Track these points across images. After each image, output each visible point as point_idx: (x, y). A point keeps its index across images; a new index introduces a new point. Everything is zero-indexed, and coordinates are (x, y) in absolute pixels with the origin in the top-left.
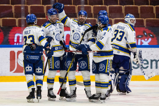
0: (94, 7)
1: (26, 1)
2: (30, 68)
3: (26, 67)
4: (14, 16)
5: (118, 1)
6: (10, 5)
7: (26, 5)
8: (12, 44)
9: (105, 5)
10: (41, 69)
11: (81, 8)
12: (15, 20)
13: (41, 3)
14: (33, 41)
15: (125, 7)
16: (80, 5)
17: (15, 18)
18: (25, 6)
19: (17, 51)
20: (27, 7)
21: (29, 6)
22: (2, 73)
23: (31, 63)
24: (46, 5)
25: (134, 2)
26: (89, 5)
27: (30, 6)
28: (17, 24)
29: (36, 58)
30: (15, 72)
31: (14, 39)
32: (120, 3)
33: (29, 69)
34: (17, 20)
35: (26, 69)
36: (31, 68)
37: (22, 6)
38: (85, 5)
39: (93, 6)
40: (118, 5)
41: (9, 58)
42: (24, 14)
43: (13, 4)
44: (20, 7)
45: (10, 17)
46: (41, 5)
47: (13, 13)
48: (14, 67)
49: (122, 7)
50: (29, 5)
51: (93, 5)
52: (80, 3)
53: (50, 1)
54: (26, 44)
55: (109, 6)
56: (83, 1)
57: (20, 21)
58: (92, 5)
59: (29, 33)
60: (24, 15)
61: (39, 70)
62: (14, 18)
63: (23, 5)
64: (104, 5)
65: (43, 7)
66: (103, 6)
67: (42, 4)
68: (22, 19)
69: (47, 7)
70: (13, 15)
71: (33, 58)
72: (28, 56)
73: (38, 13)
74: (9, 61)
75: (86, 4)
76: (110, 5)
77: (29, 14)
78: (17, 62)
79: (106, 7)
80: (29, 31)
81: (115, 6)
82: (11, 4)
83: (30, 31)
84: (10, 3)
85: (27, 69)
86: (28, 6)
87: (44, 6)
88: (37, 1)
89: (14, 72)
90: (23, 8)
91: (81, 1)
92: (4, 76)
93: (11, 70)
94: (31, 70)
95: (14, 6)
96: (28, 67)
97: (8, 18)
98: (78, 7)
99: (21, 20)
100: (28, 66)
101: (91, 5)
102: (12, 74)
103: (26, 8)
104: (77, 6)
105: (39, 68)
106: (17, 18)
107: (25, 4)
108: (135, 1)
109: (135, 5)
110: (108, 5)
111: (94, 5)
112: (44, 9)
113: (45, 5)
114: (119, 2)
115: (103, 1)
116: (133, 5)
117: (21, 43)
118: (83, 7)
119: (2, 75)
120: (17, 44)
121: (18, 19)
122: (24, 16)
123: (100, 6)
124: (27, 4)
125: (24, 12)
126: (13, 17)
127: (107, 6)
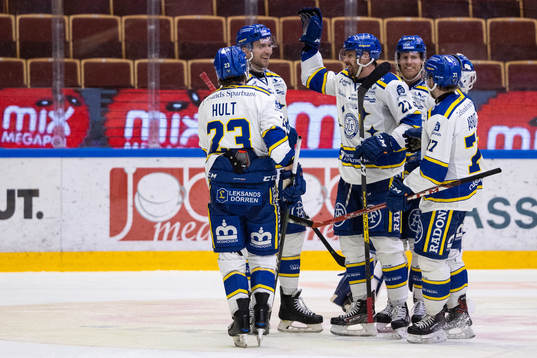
0: (389, 24)
1: (163, 4)
2: (230, 233)
3: (218, 229)
4: (124, 53)
5: (468, 4)
6: (111, 16)
7: (163, 17)
8: (118, 146)
9: (427, 17)
10: (268, 234)
11: (346, 28)
12: (127, 66)
13: (212, 11)
14: (244, 139)
15: (492, 24)
16: (343, 16)
17: (127, 58)
18: (161, 21)
19: (134, 170)
20: (168, 22)
21: (174, 21)
22: (83, 240)
23: (232, 215)
24: (231, 15)
25: (521, 7)
26: (373, 16)
27: (177, 19)
28: (134, 80)
29: (251, 197)
30: (125, 239)
31: (123, 128)
32: (474, 10)
33: (226, 233)
34: (134, 65)
35: (218, 234)
36: (235, 231)
37: (151, 20)
38: (359, 19)
39: (386, 20)
40: (468, 16)
41: (108, 193)
42: (158, 46)
43: (119, 12)
44: (144, 24)
45: (110, 57)
46: (215, 17)
47: (120, 44)
48: (124, 223)
49: (480, 24)
50: (174, 16)
51: (387, 17)
52: (341, 11)
53: (243, 2)
54: (214, 149)
55: (437, 21)
56: (353, 4)
57: (142, 69)
58: (383, 18)
59: (230, 110)
60: (156, 50)
61: (262, 238)
62: (124, 61)
63: (154, 17)
64: (423, 16)
65: (220, 23)
66: (420, 19)
67: (219, 14)
68: (151, 64)
69: (232, 22)
70: (121, 50)
71: (242, 199)
72: (222, 191)
73: (205, 43)
74: (107, 202)
75: (363, 12)
76: (442, 16)
77: (225, 46)
78: (134, 206)
79: (429, 23)
80: (230, 107)
81: (458, 19)
82: (115, 14)
83: (233, 104)
84: (112, 12)
85: (222, 233)
86: (171, 19)
87: (223, 19)
88: (200, 3)
89: (123, 239)
90: (152, 27)
91: (346, 3)
92: (91, 252)
93: (114, 232)
94: (236, 237)
95: (124, 18)
96: (224, 228)
97: (104, 60)
98: (337, 23)
99: (146, 64)
100: (224, 224)
101: (379, 17)
102: (116, 244)
103: (164, 26)
104: (334, 20)
105: (261, 230)
106: (134, 58)
107: (160, 13)
108: (524, 6)
109: (525, 16)
110: (434, 18)
111: (391, 16)
112: (222, 31)
113: (226, 17)
114: (471, 7)
115: (420, 4)
116: (518, 16)
117: (146, 142)
118: (354, 22)
119: (84, 248)
120: (132, 145)
121: (137, 62)
122: (157, 54)
123: (409, 19)
124: (167, 14)
125: (158, 41)
126: (120, 57)
127: (431, 21)
